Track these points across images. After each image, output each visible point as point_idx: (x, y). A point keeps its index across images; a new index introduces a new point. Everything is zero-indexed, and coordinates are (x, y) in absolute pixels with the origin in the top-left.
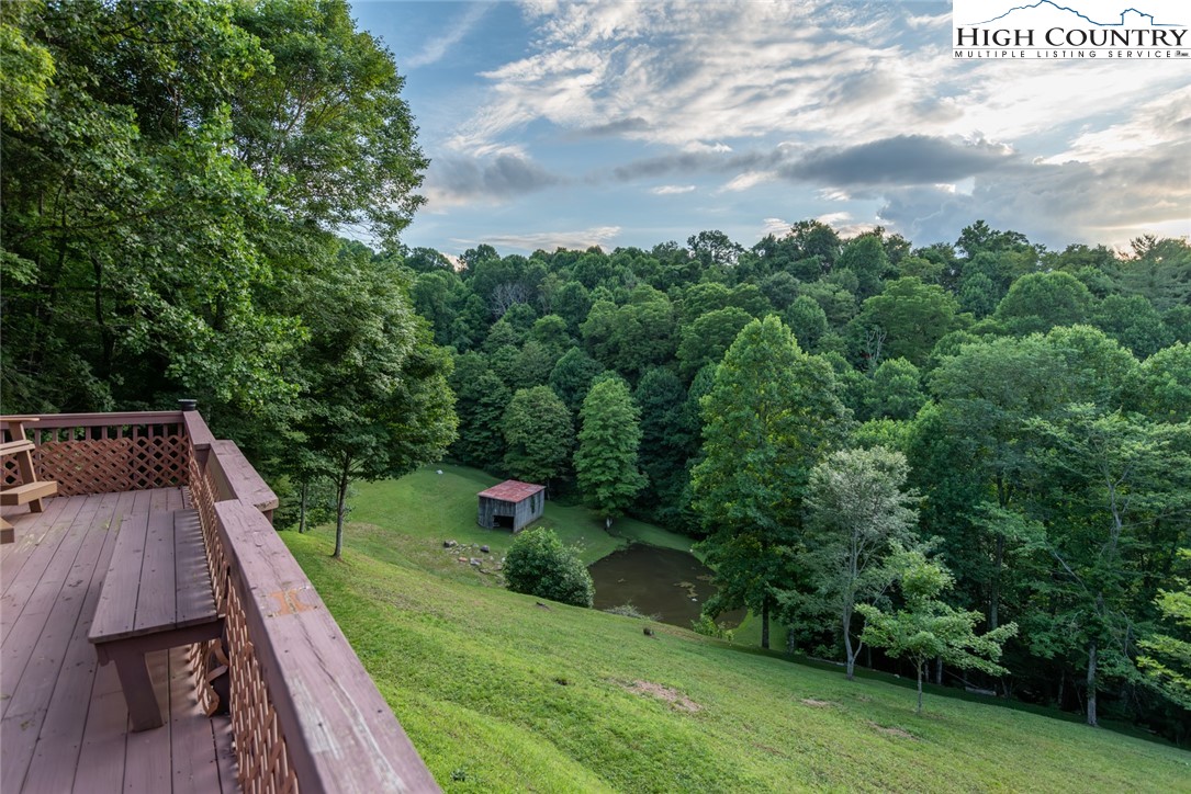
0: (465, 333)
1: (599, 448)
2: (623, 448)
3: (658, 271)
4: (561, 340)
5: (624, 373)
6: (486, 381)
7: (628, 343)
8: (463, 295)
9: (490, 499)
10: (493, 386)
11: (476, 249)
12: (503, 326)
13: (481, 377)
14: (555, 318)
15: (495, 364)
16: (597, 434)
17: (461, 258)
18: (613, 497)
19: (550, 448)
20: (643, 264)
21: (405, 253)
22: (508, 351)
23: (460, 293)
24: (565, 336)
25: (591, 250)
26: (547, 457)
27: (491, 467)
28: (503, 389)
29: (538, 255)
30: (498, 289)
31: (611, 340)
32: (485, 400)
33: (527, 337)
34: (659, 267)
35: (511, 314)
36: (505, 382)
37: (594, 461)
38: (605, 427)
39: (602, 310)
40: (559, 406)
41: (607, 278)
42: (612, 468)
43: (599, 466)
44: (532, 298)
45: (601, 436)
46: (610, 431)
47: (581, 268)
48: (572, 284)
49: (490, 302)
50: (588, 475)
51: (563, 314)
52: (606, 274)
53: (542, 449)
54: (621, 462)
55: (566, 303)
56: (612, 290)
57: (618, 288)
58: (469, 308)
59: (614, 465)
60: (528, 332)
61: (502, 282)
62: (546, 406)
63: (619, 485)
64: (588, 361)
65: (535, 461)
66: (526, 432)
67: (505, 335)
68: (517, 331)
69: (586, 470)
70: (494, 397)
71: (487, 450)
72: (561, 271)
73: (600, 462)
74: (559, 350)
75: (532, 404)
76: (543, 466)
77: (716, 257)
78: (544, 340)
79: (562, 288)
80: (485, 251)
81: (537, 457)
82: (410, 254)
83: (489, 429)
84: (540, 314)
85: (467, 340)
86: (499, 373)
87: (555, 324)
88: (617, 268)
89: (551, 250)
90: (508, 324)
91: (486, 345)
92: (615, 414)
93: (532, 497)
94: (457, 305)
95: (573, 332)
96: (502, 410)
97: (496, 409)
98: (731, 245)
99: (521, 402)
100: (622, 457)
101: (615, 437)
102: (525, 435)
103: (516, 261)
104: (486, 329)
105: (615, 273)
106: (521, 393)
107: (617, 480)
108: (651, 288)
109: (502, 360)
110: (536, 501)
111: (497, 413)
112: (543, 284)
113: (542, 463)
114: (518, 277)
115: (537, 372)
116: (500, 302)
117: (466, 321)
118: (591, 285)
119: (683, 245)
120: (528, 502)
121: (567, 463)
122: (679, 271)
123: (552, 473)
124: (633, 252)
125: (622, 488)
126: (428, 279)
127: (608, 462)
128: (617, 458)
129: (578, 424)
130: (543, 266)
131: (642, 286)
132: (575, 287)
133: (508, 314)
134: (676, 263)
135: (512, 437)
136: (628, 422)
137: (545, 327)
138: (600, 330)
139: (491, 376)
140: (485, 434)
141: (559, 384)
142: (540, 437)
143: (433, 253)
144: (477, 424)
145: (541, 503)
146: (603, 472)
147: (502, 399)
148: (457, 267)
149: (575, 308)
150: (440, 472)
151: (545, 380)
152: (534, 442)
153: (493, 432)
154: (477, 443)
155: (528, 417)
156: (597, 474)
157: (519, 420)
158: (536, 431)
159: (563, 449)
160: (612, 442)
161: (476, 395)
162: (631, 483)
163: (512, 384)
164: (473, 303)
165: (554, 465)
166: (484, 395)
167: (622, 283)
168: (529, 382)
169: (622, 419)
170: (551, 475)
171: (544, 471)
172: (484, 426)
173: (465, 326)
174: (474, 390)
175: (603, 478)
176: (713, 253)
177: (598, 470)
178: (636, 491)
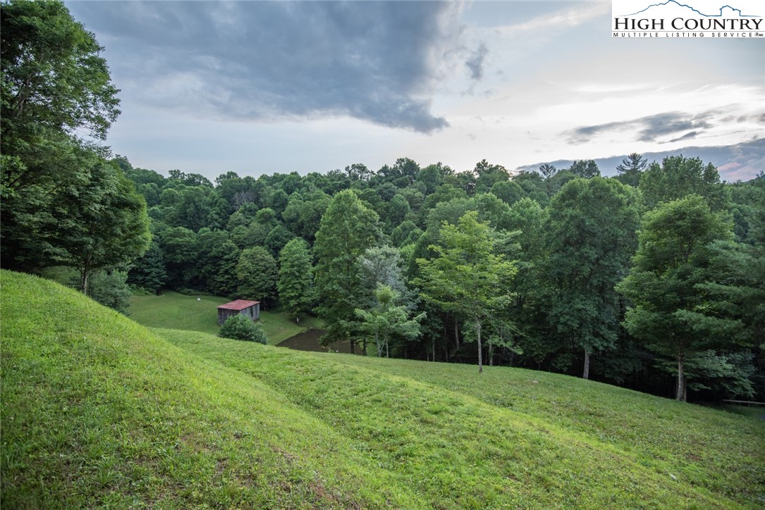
0: (216, 220)
1: (290, 278)
2: (303, 277)
3: (329, 184)
4: (273, 222)
5: (306, 238)
6: (227, 246)
7: (308, 222)
8: (215, 199)
9: (224, 309)
10: (231, 249)
11: (226, 174)
12: (238, 215)
13: (223, 244)
14: (269, 210)
15: (233, 236)
16: (288, 270)
17: (217, 179)
18: (299, 305)
19: (264, 280)
20: (321, 181)
21: (183, 177)
22: (240, 229)
23: (214, 198)
24: (275, 220)
25: (292, 174)
26: (262, 286)
27: (231, 295)
28: (237, 250)
29: (263, 177)
30: (236, 195)
31: (299, 221)
32: (226, 257)
33: (252, 221)
34: (329, 182)
35: (243, 209)
36: (239, 246)
37: (288, 285)
38: (293, 266)
39: (294, 204)
40: (270, 257)
41: (300, 188)
42: (297, 289)
43: (290, 288)
44: (257, 200)
45: (291, 271)
46: (295, 268)
47: (285, 183)
48: (278, 191)
49: (231, 202)
50: (284, 294)
51: (273, 208)
52: (299, 186)
53: (259, 282)
54: (303, 285)
55: (275, 202)
56: (302, 193)
57: (305, 193)
58: (219, 206)
59: (299, 286)
60: (253, 218)
61: (239, 191)
62: (261, 257)
63: (302, 298)
64: (287, 232)
65: (255, 289)
66: (250, 273)
67: (239, 220)
68: (247, 218)
69: (283, 290)
70: (231, 255)
71: (229, 286)
72: (274, 185)
73: (290, 286)
74: (271, 227)
75: (253, 257)
76: (261, 291)
77: (361, 177)
78: (262, 222)
79: (273, 194)
80: (231, 174)
81: (257, 286)
82: (186, 178)
83: (229, 274)
84: (261, 208)
85: (217, 224)
86: (236, 242)
87: (269, 213)
88: (306, 183)
89: (270, 174)
90: (241, 214)
91: (228, 226)
92: (298, 259)
93: (251, 307)
94: (211, 205)
95: (280, 218)
96: (236, 262)
97: (233, 262)
98: (369, 172)
99: (246, 256)
100: (303, 282)
101: (299, 271)
102: (249, 274)
103: (248, 179)
104: (228, 218)
105: (305, 186)
106: (246, 251)
107: (301, 295)
108: (323, 193)
109: (237, 234)
110: (254, 310)
111: (234, 264)
112: (263, 191)
113: (259, 290)
114: (249, 189)
115: (257, 240)
116: (237, 202)
117: (217, 214)
118: (290, 192)
119: (344, 171)
120: (248, 310)
121: (274, 289)
122: (340, 184)
123: (265, 295)
124: (315, 175)
125: (303, 299)
126: (192, 189)
127: (295, 285)
128: (300, 283)
129: (279, 266)
130: (264, 182)
131: (318, 191)
132: (280, 193)
133: (242, 208)
134: (339, 180)
135: (241, 276)
136: (306, 263)
137: (262, 215)
138: (293, 215)
139: (230, 243)
140: (227, 277)
141: (270, 246)
142: (258, 275)
143: (200, 177)
144: (221, 271)
145: (257, 311)
146: (293, 292)
147: (236, 256)
148: (215, 185)
149: (280, 204)
150: (199, 299)
151: (262, 244)
152: (254, 278)
153: (232, 275)
154: (222, 282)
155: (250, 264)
156: (289, 293)
157: (244, 266)
158: (255, 272)
159: (272, 281)
160: (297, 274)
161: (221, 254)
162: (309, 296)
163: (242, 247)
164: (221, 203)
165: (266, 290)
166: (226, 254)
167: (308, 190)
168: (251, 245)
169: (302, 261)
170: (265, 296)
171: (260, 294)
172: (226, 272)
173: (216, 217)
174: (219, 252)
175: (293, 294)
176: (360, 176)
177: (290, 291)
178: (312, 300)
